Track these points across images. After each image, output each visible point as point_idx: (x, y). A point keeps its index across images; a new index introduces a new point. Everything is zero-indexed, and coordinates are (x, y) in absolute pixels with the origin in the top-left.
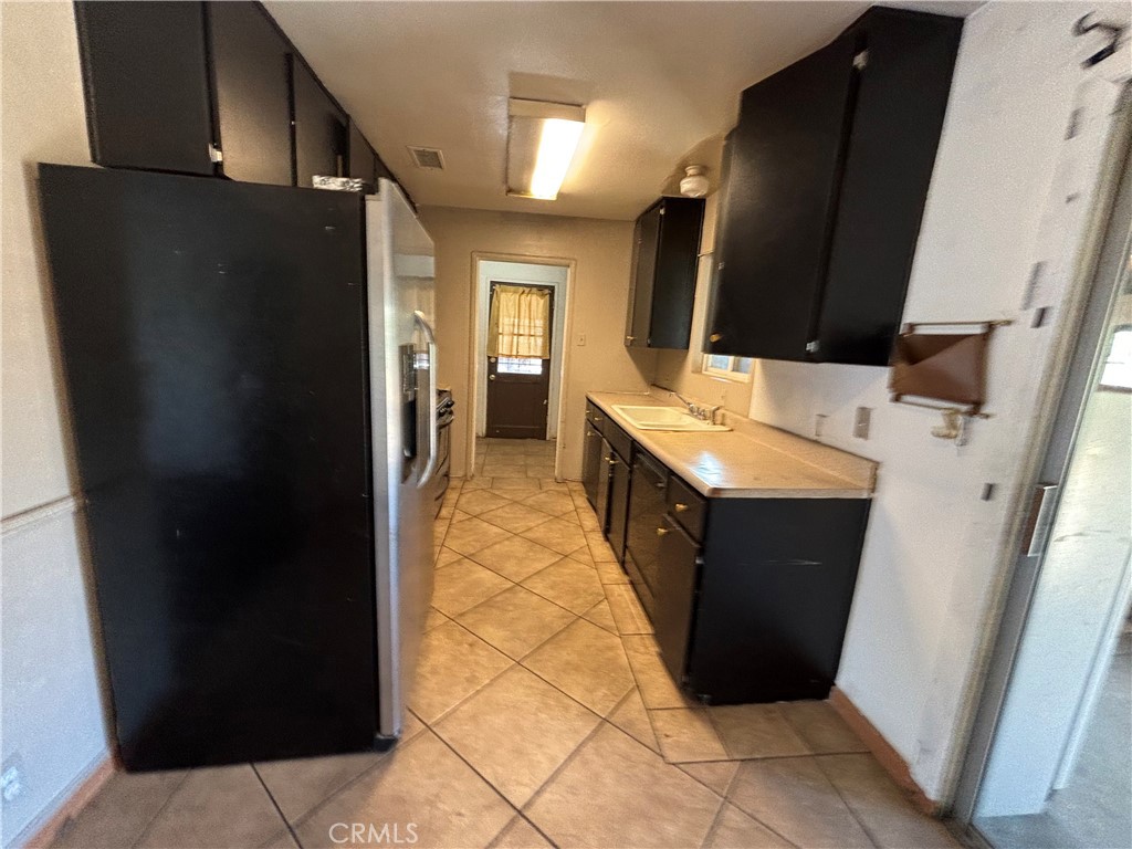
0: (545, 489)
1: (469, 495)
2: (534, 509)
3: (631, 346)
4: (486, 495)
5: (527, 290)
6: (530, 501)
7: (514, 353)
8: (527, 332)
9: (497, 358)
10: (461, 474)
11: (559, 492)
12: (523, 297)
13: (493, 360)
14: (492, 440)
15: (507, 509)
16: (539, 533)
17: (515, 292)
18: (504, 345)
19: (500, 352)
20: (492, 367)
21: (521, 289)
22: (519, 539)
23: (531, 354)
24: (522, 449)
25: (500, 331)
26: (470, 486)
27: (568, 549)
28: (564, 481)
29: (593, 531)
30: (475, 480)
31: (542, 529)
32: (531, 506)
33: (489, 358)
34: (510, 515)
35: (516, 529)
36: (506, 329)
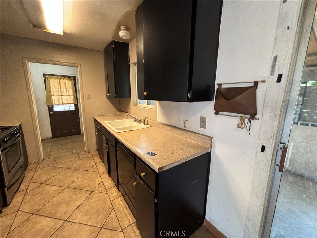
0: (81, 157)
1: (40, 171)
2: (75, 170)
3: (109, 97)
4: (50, 169)
5: (63, 78)
6: (74, 166)
7: (61, 103)
8: (65, 94)
9: (52, 106)
10: (36, 161)
11: (87, 157)
12: (61, 80)
13: (50, 106)
14: (56, 139)
15: (61, 174)
16: (78, 183)
17: (57, 78)
18: (55, 100)
19: (54, 103)
20: (50, 109)
21: (60, 77)
22: (68, 189)
23: (69, 103)
24: (70, 140)
25: (52, 94)
26: (41, 166)
27: (93, 187)
28: (89, 152)
29: (104, 173)
30: (45, 162)
31: (80, 180)
32: (74, 169)
33: (48, 106)
34: (63, 177)
35: (66, 184)
36: (55, 94)
